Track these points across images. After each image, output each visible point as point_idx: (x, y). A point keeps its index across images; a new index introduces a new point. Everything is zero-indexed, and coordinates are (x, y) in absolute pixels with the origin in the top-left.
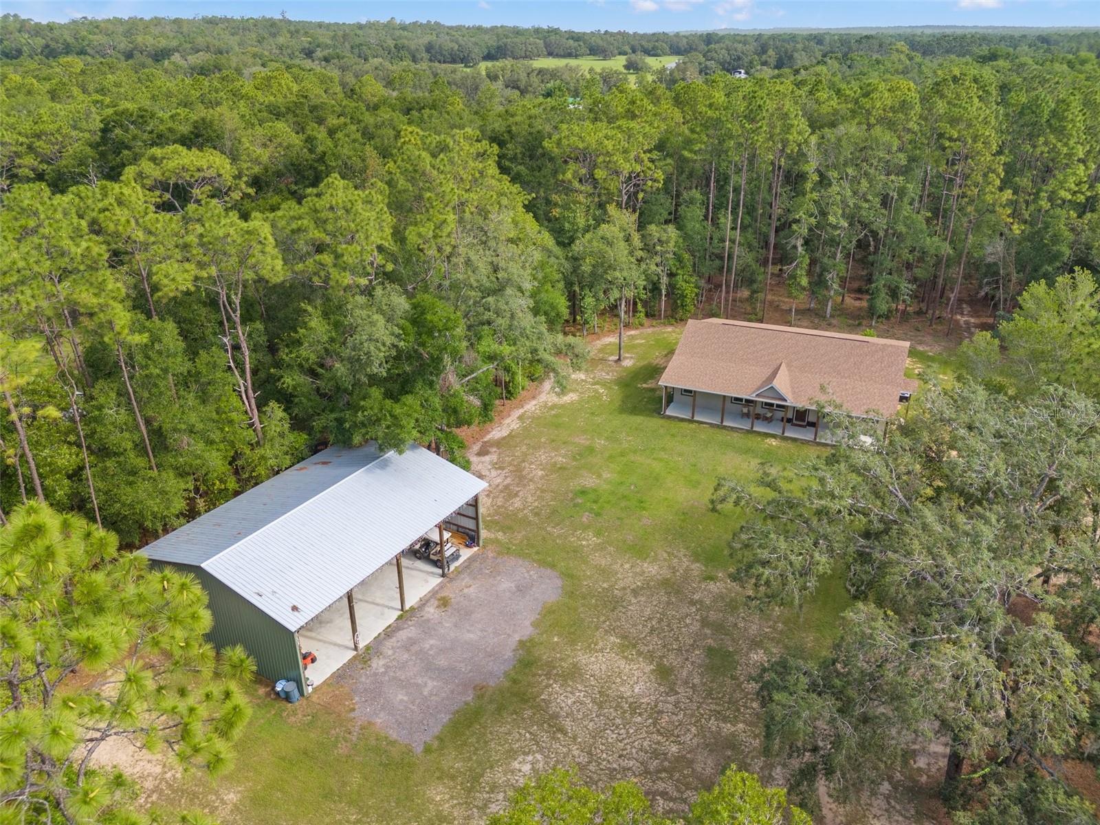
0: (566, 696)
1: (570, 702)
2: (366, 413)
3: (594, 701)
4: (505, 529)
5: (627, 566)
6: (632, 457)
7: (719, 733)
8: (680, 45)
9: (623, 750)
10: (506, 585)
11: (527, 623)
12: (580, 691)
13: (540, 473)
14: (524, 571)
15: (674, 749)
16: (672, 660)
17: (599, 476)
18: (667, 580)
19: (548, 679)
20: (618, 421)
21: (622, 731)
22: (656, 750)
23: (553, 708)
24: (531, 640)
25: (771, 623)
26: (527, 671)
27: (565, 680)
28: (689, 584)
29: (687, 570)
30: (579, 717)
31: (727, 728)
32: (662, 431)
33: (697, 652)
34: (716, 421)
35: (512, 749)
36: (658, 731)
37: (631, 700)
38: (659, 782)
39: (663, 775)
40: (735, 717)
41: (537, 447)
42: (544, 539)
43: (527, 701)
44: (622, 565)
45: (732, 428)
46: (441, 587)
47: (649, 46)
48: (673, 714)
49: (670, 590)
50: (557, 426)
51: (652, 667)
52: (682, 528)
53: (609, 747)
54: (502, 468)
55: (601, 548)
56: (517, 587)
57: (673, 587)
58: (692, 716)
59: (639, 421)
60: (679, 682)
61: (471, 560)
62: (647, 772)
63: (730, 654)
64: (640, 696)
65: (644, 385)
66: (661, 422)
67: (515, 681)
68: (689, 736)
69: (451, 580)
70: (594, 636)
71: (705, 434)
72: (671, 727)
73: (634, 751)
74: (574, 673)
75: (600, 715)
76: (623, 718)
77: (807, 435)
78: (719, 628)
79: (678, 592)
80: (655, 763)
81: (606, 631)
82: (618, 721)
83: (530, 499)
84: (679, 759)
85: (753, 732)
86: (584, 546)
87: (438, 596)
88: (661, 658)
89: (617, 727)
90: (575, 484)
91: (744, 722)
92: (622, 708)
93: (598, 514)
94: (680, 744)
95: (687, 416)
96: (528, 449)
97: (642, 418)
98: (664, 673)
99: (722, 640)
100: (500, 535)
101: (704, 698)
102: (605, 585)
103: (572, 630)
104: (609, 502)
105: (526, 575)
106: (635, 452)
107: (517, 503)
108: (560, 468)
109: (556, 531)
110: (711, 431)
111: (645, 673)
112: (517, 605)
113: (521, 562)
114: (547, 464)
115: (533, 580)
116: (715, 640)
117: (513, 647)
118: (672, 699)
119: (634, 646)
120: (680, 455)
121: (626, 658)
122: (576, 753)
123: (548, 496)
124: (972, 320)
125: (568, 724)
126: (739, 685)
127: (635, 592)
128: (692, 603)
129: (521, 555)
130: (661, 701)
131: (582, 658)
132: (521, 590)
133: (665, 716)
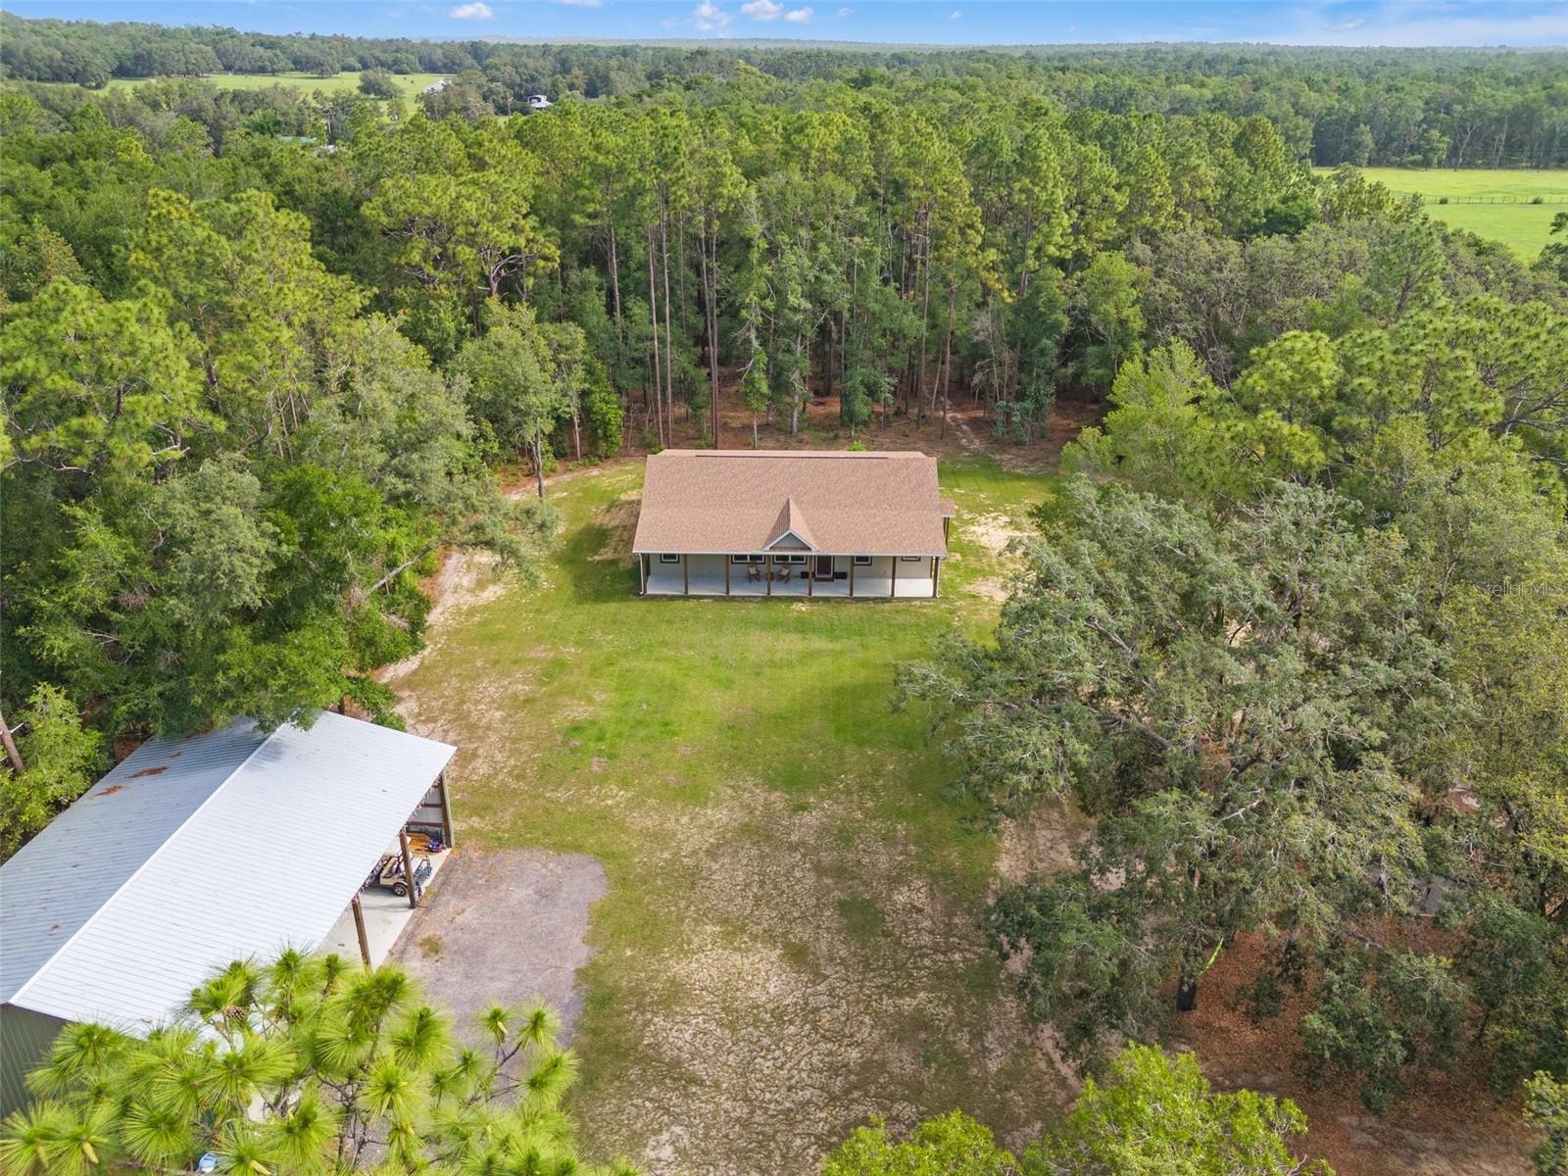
0: (680, 1030)
1: (688, 1037)
2: (233, 674)
3: (720, 1024)
4: (480, 811)
5: (685, 820)
6: (624, 664)
7: (900, 1013)
8: (434, 58)
9: (789, 1079)
10: (519, 894)
11: (577, 941)
12: (696, 1016)
13: (498, 714)
14: (540, 866)
15: (854, 1054)
16: (800, 934)
17: (590, 701)
18: (746, 825)
19: (643, 1013)
20: (583, 614)
21: (778, 1053)
22: (831, 1064)
23: (669, 1054)
24: (594, 965)
25: (900, 848)
26: (607, 1011)
27: (669, 1007)
28: (776, 823)
29: (767, 805)
30: (711, 1053)
31: (907, 1004)
32: (651, 618)
33: (828, 913)
34: (720, 592)
35: (635, 1132)
36: (823, 1036)
37: (770, 1006)
38: (855, 1106)
39: (856, 1094)
40: (911, 985)
41: (475, 677)
42: (546, 811)
43: (626, 1055)
44: (677, 820)
45: (743, 598)
46: (417, 924)
47: (389, 58)
48: (832, 1007)
49: (756, 838)
50: (494, 639)
51: (778, 951)
52: (736, 748)
53: (769, 1081)
54: (434, 720)
55: (636, 803)
56: (538, 892)
57: (759, 833)
58: (858, 1001)
59: (613, 610)
60: (822, 961)
61: (448, 869)
62: (833, 1098)
63: (867, 905)
64: (782, 996)
65: (597, 558)
66: (643, 606)
67: (595, 1032)
68: (866, 1030)
69: (428, 910)
70: (681, 932)
71: (711, 611)
72: (838, 1027)
73: (804, 1075)
74: (674, 995)
75: (738, 1041)
76: (771, 1035)
77: (839, 590)
78: (840, 872)
79: (768, 838)
80: (837, 1085)
81: (695, 919)
82: (766, 1041)
83: (499, 757)
84: (866, 1065)
85: (940, 998)
86: (610, 807)
87: (419, 939)
88: (785, 935)
89: (768, 1050)
90: (561, 719)
91: (924, 989)
92: (762, 1021)
93: (612, 757)
94: (859, 1045)
95: (678, 591)
96: (462, 682)
97: (614, 605)
98: (797, 955)
99: (850, 887)
100: (475, 821)
101: (863, 973)
102: (666, 855)
103: (647, 932)
104: (620, 735)
105: (544, 871)
106: (626, 655)
107: (482, 768)
108: (526, 701)
109: (561, 795)
110: (718, 606)
111: (773, 963)
112: (550, 919)
113: (527, 855)
114: (503, 699)
115: (558, 876)
116: (842, 891)
117: (571, 983)
118: (821, 988)
119: (743, 930)
120: (691, 647)
121: (738, 949)
122: (728, 1105)
123: (525, 746)
124: (959, 416)
125: (698, 1068)
126: (898, 943)
127: (712, 853)
128: (793, 848)
129: (520, 844)
130: (811, 995)
131: (680, 969)
132: (546, 895)
133: (823, 1013)
